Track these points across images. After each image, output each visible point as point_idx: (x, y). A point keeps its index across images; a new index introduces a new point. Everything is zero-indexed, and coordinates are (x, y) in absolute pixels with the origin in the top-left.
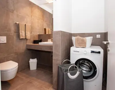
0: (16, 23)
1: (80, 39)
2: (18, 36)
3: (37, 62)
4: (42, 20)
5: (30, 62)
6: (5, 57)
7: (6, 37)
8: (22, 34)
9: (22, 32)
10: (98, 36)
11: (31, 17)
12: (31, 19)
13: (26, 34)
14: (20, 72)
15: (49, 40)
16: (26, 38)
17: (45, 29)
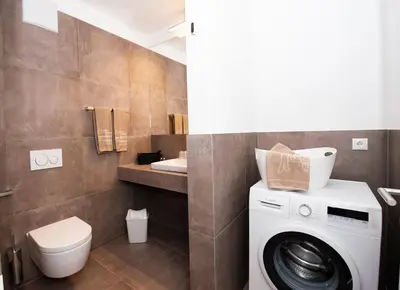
0: (87, 110)
1: (285, 158)
2: (94, 144)
3: (149, 220)
4: (162, 92)
5: (128, 218)
6: (60, 207)
7: (61, 150)
8: (105, 138)
9: (104, 134)
10: (360, 144)
11: (130, 86)
12: (130, 92)
13: (116, 138)
14: (100, 248)
15: (181, 152)
16: (114, 150)
17: (172, 118)
